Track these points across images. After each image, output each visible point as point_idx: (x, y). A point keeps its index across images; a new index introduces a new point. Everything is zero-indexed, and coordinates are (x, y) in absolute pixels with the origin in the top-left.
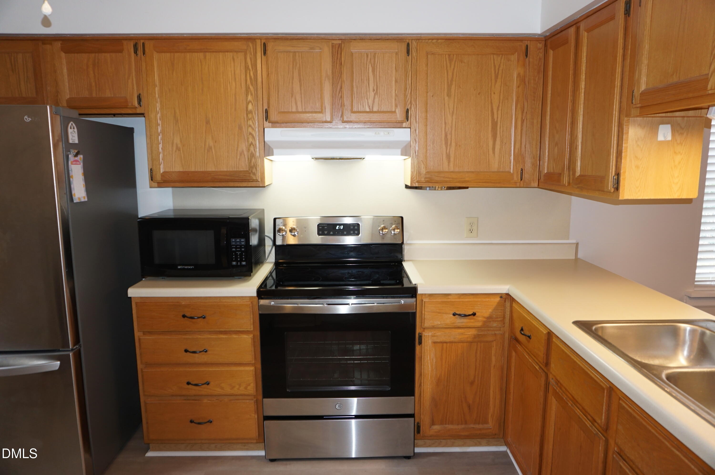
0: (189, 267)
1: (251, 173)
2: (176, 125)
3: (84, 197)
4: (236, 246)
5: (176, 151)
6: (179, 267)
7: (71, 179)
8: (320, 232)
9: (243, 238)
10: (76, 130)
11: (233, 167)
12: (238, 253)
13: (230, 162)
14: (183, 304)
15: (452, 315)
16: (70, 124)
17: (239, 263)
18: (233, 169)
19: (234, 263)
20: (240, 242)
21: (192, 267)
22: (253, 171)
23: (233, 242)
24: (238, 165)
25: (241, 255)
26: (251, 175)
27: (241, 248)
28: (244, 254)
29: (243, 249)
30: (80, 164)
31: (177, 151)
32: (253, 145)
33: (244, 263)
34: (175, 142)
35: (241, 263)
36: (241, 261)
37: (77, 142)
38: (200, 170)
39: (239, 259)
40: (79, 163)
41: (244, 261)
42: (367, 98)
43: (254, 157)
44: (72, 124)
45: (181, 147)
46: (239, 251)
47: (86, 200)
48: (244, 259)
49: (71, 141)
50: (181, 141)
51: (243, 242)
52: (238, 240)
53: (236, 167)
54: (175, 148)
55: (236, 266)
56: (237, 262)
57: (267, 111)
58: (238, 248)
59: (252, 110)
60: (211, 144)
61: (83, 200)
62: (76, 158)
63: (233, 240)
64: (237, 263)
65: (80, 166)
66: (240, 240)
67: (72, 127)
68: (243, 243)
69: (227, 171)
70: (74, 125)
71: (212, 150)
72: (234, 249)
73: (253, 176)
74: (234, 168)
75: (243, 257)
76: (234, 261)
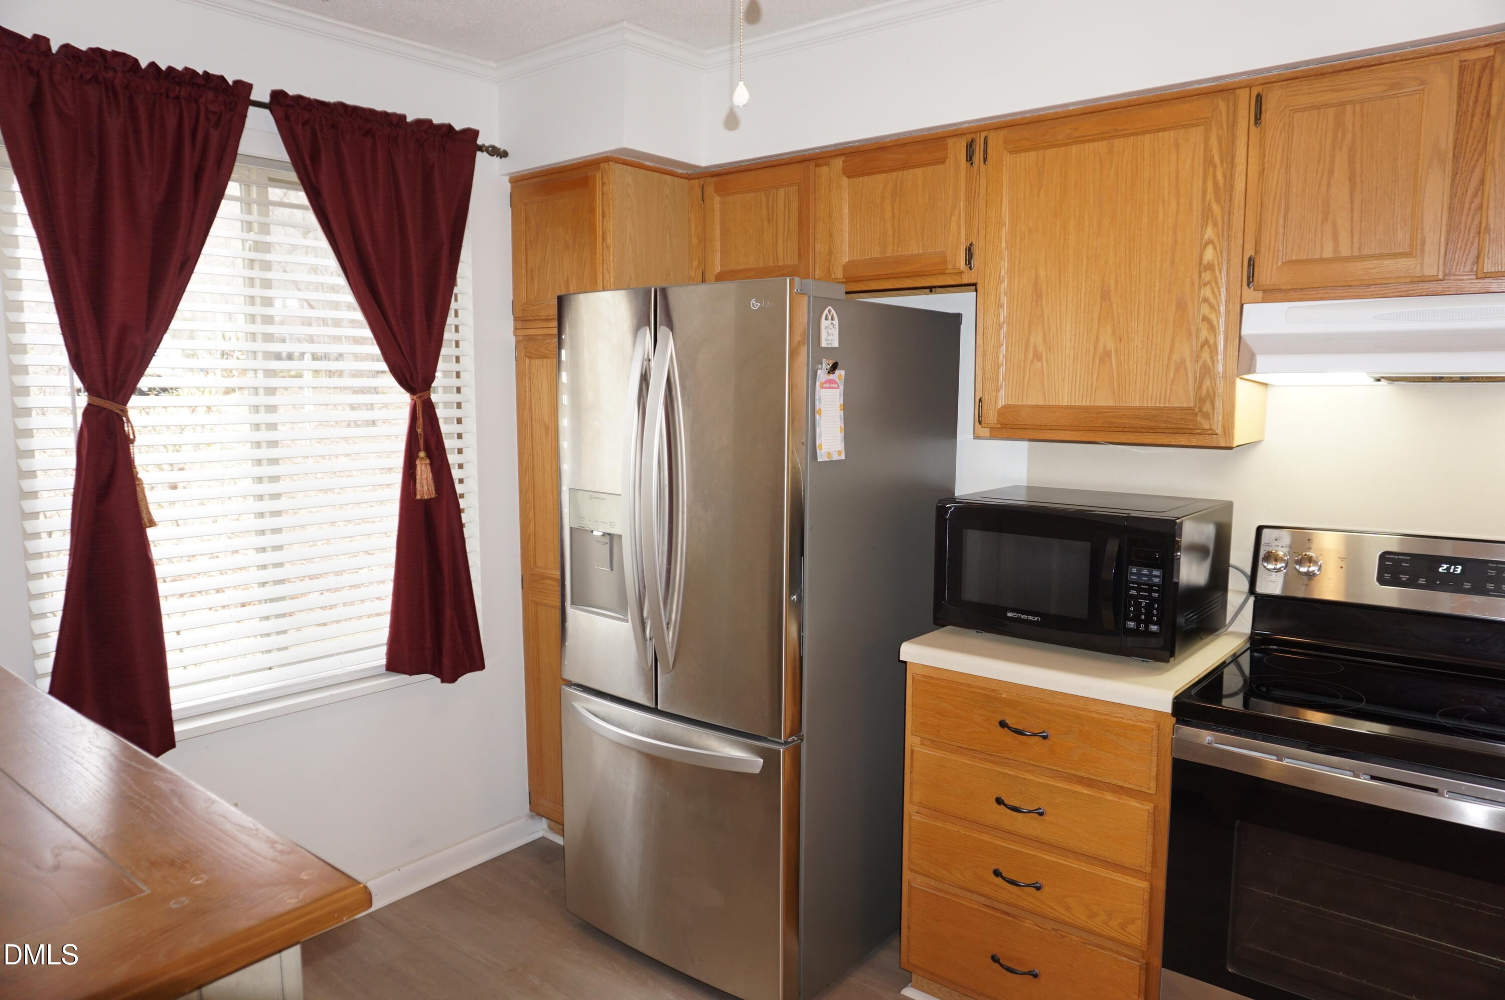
0: (1031, 618)
1: (1199, 414)
2: (1037, 304)
3: (839, 453)
4: (1139, 584)
5: (1032, 362)
6: (1010, 615)
7: (817, 416)
8: (1387, 576)
9: (1156, 567)
10: (836, 322)
11: (1156, 400)
12: (1141, 602)
13: (1151, 386)
14: (1004, 698)
16: (826, 311)
17: (1142, 626)
18: (1155, 404)
19: (1131, 624)
20: (1150, 576)
21: (1036, 619)
22: (1205, 410)
23: (1134, 574)
24: (1168, 395)
25: (1149, 608)
26: (1199, 418)
27: (1150, 590)
28: (1156, 606)
29: (1155, 595)
30: (838, 388)
31: (1035, 361)
32: (1210, 347)
33: (1154, 628)
34: (1032, 341)
35: (1147, 627)
36: (1149, 621)
37: (836, 344)
38: (1080, 404)
39: (1143, 617)
40: (836, 386)
41: (1155, 623)
43: (1210, 377)
44: (829, 311)
45: (1044, 353)
46: (1144, 597)
47: (843, 457)
48: (1155, 619)
49: (824, 344)
50: (1045, 340)
51: (1156, 576)
52: (1145, 572)
53: (1163, 397)
54: (1030, 355)
55: (1135, 632)
56: (1139, 622)
57: (1251, 262)
58: (1144, 590)
59: (1213, 261)
60: (1111, 345)
61: (836, 457)
62: (832, 376)
63: (1134, 570)
64: (1138, 626)
65: (838, 391)
66: (1151, 572)
67: (830, 317)
68: (1156, 580)
69: (1142, 408)
70: (833, 311)
71: (1111, 359)
72: (1133, 592)
73: (1202, 421)
74: (1158, 400)
75: (1155, 612)
76: (1131, 620)
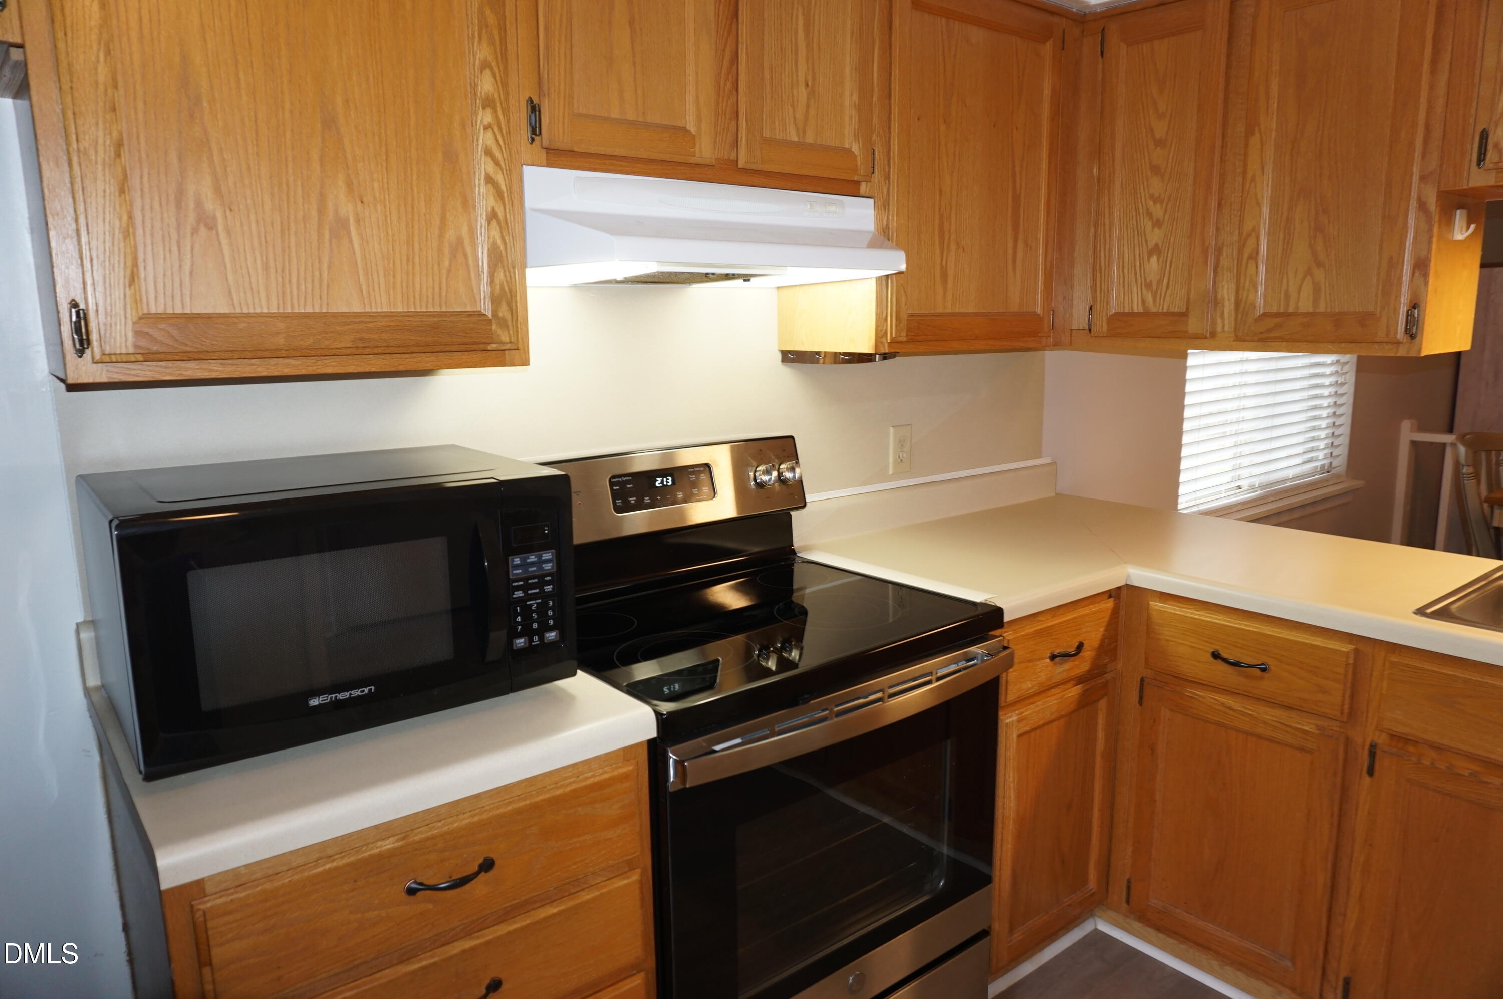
0: (356, 693)
1: (494, 321)
2: (192, 116)
4: (525, 580)
5: (195, 231)
6: (314, 702)
8: (619, 502)
9: (545, 548)
11: (427, 301)
12: (531, 605)
13: (417, 279)
15: (1048, 660)
17: (536, 638)
18: (427, 307)
19: (520, 642)
20: (541, 562)
21: (366, 691)
22: (501, 314)
23: (517, 567)
24: (444, 293)
25: (542, 608)
26: (494, 327)
27: (542, 583)
28: (551, 603)
29: (549, 588)
31: (203, 229)
32: (499, 223)
33: (551, 636)
34: (191, 189)
35: (541, 638)
36: (543, 629)
38: (303, 311)
39: (535, 626)
41: (551, 629)
42: (793, 106)
43: (503, 266)
45: (219, 215)
46: (534, 597)
48: (551, 622)
50: (218, 191)
51: (547, 561)
52: (532, 558)
53: (437, 296)
54: (192, 218)
55: (529, 650)
56: (528, 633)
58: (533, 586)
59: (493, 95)
60: (346, 208)
63: (517, 561)
64: (531, 641)
66: (540, 556)
68: (548, 567)
69: (408, 314)
71: (349, 234)
72: (519, 594)
73: (499, 331)
74: (430, 300)
75: (550, 613)
76: (520, 636)
